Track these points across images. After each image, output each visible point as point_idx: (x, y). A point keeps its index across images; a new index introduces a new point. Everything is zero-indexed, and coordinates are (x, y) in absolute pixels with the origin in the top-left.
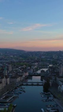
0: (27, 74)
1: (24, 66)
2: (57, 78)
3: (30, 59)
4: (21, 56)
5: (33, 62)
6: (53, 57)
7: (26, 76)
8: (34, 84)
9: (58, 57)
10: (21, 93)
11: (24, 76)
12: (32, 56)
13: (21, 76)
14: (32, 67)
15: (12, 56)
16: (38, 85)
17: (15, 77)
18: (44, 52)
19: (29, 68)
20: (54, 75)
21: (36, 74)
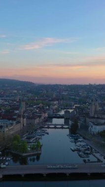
0: (46, 115)
1: (41, 105)
2: (87, 119)
3: (45, 96)
4: (28, 92)
5: (51, 101)
6: (80, 94)
7: (45, 118)
8: (58, 126)
9: (88, 93)
10: (44, 135)
11: (42, 118)
12: (47, 92)
13: (40, 117)
14: (51, 106)
15: (16, 91)
16: (62, 128)
17: (33, 118)
18: (65, 86)
19: (47, 107)
20: (84, 117)
21: (58, 116)
